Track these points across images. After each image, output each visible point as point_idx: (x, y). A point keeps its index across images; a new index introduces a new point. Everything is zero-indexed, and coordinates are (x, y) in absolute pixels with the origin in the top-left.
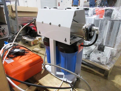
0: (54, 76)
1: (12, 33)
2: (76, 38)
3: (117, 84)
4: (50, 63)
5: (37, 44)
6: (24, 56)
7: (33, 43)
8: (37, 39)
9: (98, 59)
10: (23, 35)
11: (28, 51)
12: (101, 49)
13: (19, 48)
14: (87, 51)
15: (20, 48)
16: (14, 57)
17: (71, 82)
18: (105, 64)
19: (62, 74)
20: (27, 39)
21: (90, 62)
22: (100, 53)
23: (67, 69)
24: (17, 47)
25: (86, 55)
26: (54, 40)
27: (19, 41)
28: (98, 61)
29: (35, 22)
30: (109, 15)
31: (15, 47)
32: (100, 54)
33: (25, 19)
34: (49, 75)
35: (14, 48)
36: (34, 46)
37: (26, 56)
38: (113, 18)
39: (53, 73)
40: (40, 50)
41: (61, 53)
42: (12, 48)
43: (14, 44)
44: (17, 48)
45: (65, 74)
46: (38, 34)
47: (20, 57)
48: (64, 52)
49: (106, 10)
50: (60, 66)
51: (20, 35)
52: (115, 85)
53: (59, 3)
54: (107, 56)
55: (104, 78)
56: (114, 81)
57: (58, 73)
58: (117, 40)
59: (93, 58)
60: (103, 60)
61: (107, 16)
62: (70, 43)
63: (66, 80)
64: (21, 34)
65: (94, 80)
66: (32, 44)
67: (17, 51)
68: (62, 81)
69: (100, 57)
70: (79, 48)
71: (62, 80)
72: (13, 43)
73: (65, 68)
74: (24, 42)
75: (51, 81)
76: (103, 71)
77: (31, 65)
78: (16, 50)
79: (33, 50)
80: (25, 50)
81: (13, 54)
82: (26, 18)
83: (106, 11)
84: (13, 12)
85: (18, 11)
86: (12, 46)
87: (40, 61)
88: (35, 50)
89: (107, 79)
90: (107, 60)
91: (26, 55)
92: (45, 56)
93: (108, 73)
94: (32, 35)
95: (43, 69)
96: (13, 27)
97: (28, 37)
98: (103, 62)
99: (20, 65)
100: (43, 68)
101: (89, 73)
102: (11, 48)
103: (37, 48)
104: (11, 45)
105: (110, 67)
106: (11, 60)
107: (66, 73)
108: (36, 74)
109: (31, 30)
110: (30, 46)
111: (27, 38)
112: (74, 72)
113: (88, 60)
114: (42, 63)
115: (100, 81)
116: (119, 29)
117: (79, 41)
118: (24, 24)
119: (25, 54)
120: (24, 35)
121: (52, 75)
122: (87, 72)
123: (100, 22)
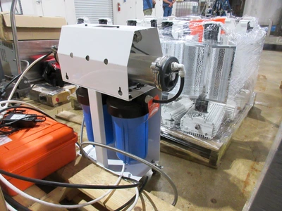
0: (102, 168)
1: (6, 77)
2: (143, 86)
3: (235, 177)
4: (93, 141)
5: (67, 102)
6: (34, 129)
7: (57, 100)
8: (67, 90)
9: (196, 128)
10: (32, 83)
11: (43, 117)
12: (201, 106)
13: (22, 112)
14: (173, 112)
15: (25, 111)
16: (12, 132)
17: (138, 179)
18: (210, 137)
19: (120, 162)
20: (43, 92)
21: (181, 136)
22: (199, 115)
23: (129, 152)
24: (17, 109)
25: (172, 120)
26: (97, 93)
27: (25, 97)
28: (196, 131)
29: (56, 53)
30: (212, 37)
31: (14, 109)
32: (199, 118)
33: (37, 44)
34: (91, 166)
35: (11, 113)
36: (61, 107)
37: (39, 128)
38: (222, 43)
39: (100, 162)
40: (74, 116)
41: (114, 118)
42: (6, 111)
43: (13, 104)
44: (18, 113)
45: (125, 162)
46: (64, 79)
47: (27, 131)
48: (120, 116)
49: (206, 26)
50: (114, 147)
51: (26, 82)
52: (231, 179)
53: (119, 4)
54: (214, 122)
55: (210, 167)
56: (228, 171)
57: (111, 162)
58: (231, 88)
59: (186, 127)
60: (206, 130)
61: (209, 39)
62: (130, 97)
63: (130, 175)
64: (27, 80)
65: (189, 173)
66: (55, 102)
67: (19, 118)
68: (120, 178)
69: (199, 123)
70: (149, 107)
71: (119, 176)
72: (9, 100)
73: (125, 150)
74: (36, 99)
75: (95, 179)
76: (206, 152)
77: (50, 147)
78: (16, 117)
79: (58, 115)
80: (36, 116)
81: (8, 125)
82: (38, 42)
83: (205, 28)
84: (6, 29)
85: (18, 28)
86: (6, 107)
87: (71, 137)
88: (62, 115)
89: (216, 169)
90: (214, 129)
91: (38, 126)
92: (84, 126)
93: (217, 156)
94: (54, 81)
95: (78, 155)
96: (8, 65)
97: (46, 86)
98: (206, 134)
99: (26, 147)
100: (78, 152)
101: (180, 159)
102: (3, 113)
103: (68, 110)
104: (3, 105)
105: (221, 144)
106: (4, 138)
107: (128, 161)
108: (63, 167)
109: (52, 69)
110: (51, 106)
111: (43, 90)
112: (144, 158)
113: (177, 132)
114: (76, 141)
115: (201, 173)
116: (232, 65)
117: (150, 93)
118: (34, 57)
119: (38, 124)
120: (35, 83)
121: (98, 166)
122: (175, 157)
123: (197, 51)
